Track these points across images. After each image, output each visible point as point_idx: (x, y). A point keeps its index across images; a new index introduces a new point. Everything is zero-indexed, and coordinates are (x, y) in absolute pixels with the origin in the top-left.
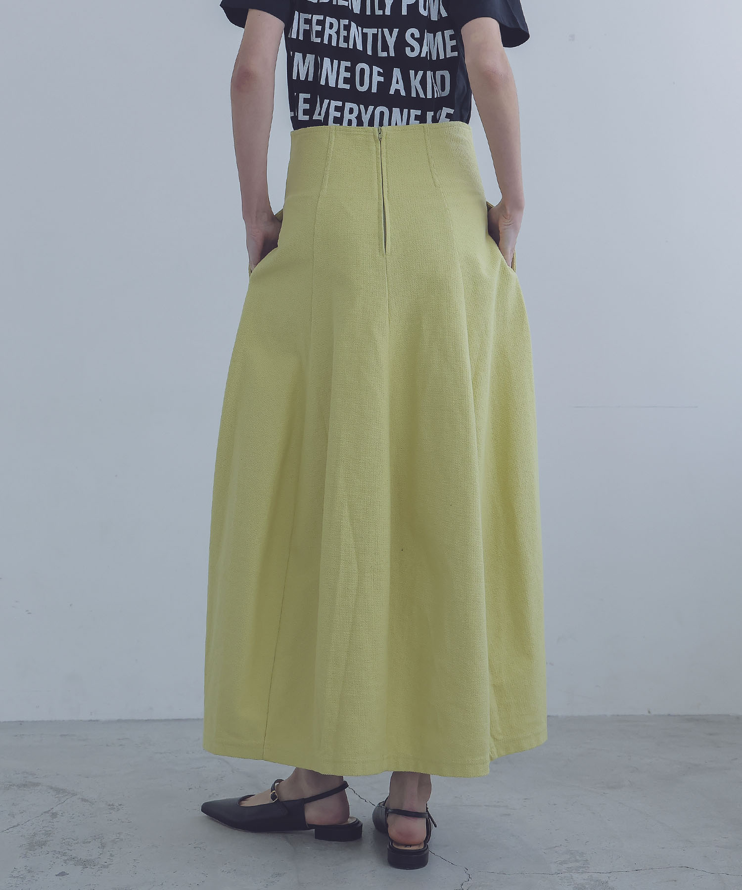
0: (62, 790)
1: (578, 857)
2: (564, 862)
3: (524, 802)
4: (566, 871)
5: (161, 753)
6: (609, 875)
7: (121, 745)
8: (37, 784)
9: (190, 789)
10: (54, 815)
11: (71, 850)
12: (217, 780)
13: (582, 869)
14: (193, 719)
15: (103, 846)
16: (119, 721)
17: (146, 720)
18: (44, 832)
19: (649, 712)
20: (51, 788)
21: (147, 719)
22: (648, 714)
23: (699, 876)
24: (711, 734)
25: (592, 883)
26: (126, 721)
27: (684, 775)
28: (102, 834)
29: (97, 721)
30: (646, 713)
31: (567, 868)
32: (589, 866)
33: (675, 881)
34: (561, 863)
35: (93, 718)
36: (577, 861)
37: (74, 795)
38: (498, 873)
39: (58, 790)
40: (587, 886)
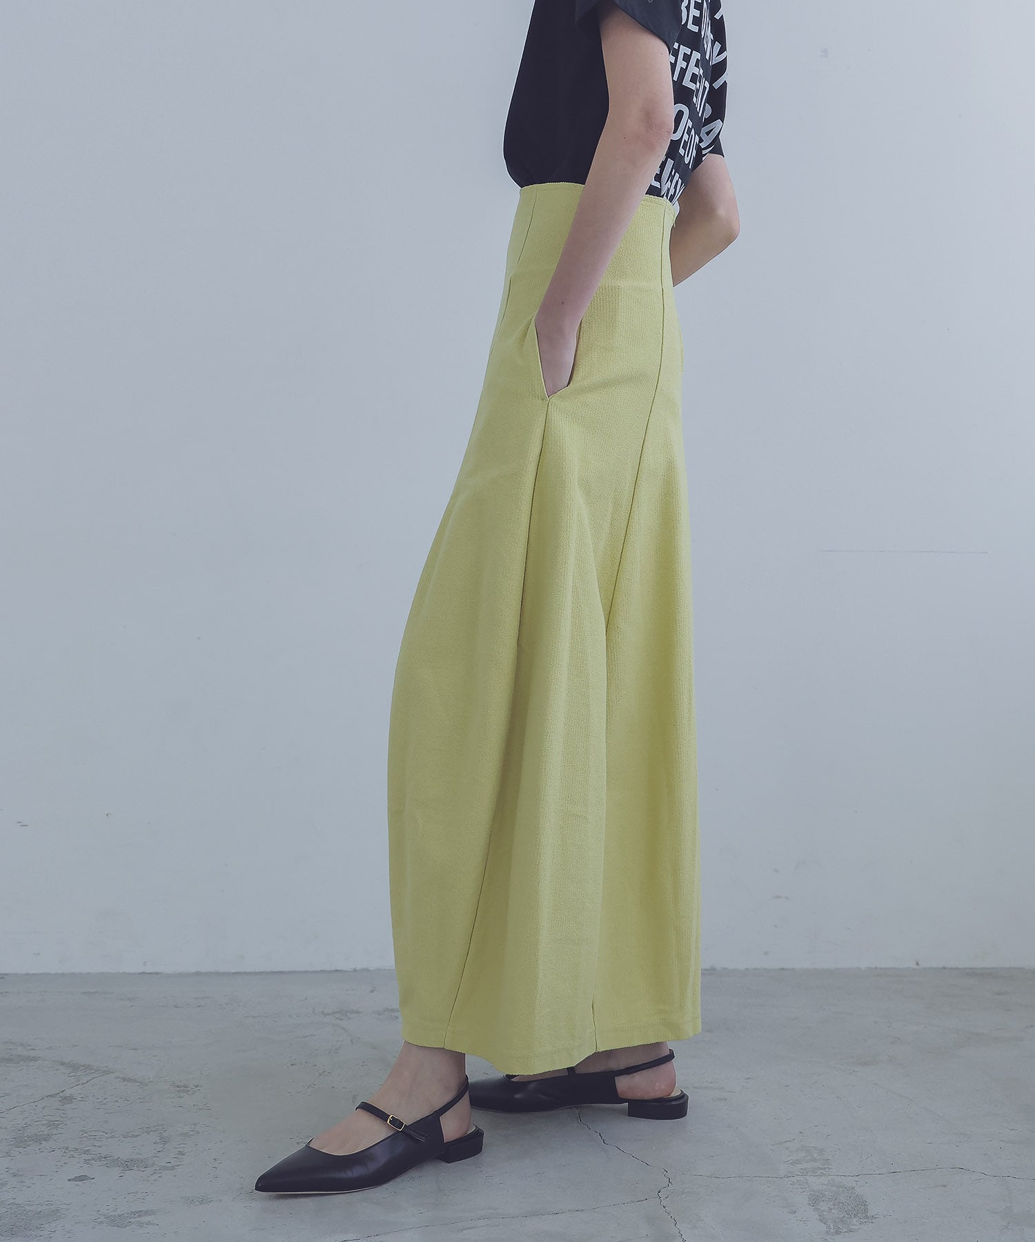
0: (83, 1066)
1: (815, 1156)
2: (797, 1162)
3: (748, 1082)
4: (799, 1173)
5: (254, 1017)
6: (856, 1178)
7: (199, 1006)
8: (35, 1059)
9: (292, 1065)
10: (68, 1100)
11: (100, 1147)
12: (330, 1053)
13: (821, 1171)
14: (300, 972)
15: (165, 1141)
16: (198, 974)
17: (234, 973)
18: (46, 1122)
19: (917, 964)
20: (63, 1064)
21: (235, 971)
22: (916, 967)
23: (976, 1180)
24: (999, 994)
25: (834, 1189)
26: (207, 974)
27: (961, 1047)
28: (162, 1125)
29: (157, 973)
30: (913, 965)
31: (801, 1169)
32: (830, 1167)
33: (944, 1186)
34: (793, 1164)
35: (149, 969)
36: (815, 1160)
37: (108, 1072)
38: (708, 1177)
39: (74, 1067)
40: (826, 1193)
